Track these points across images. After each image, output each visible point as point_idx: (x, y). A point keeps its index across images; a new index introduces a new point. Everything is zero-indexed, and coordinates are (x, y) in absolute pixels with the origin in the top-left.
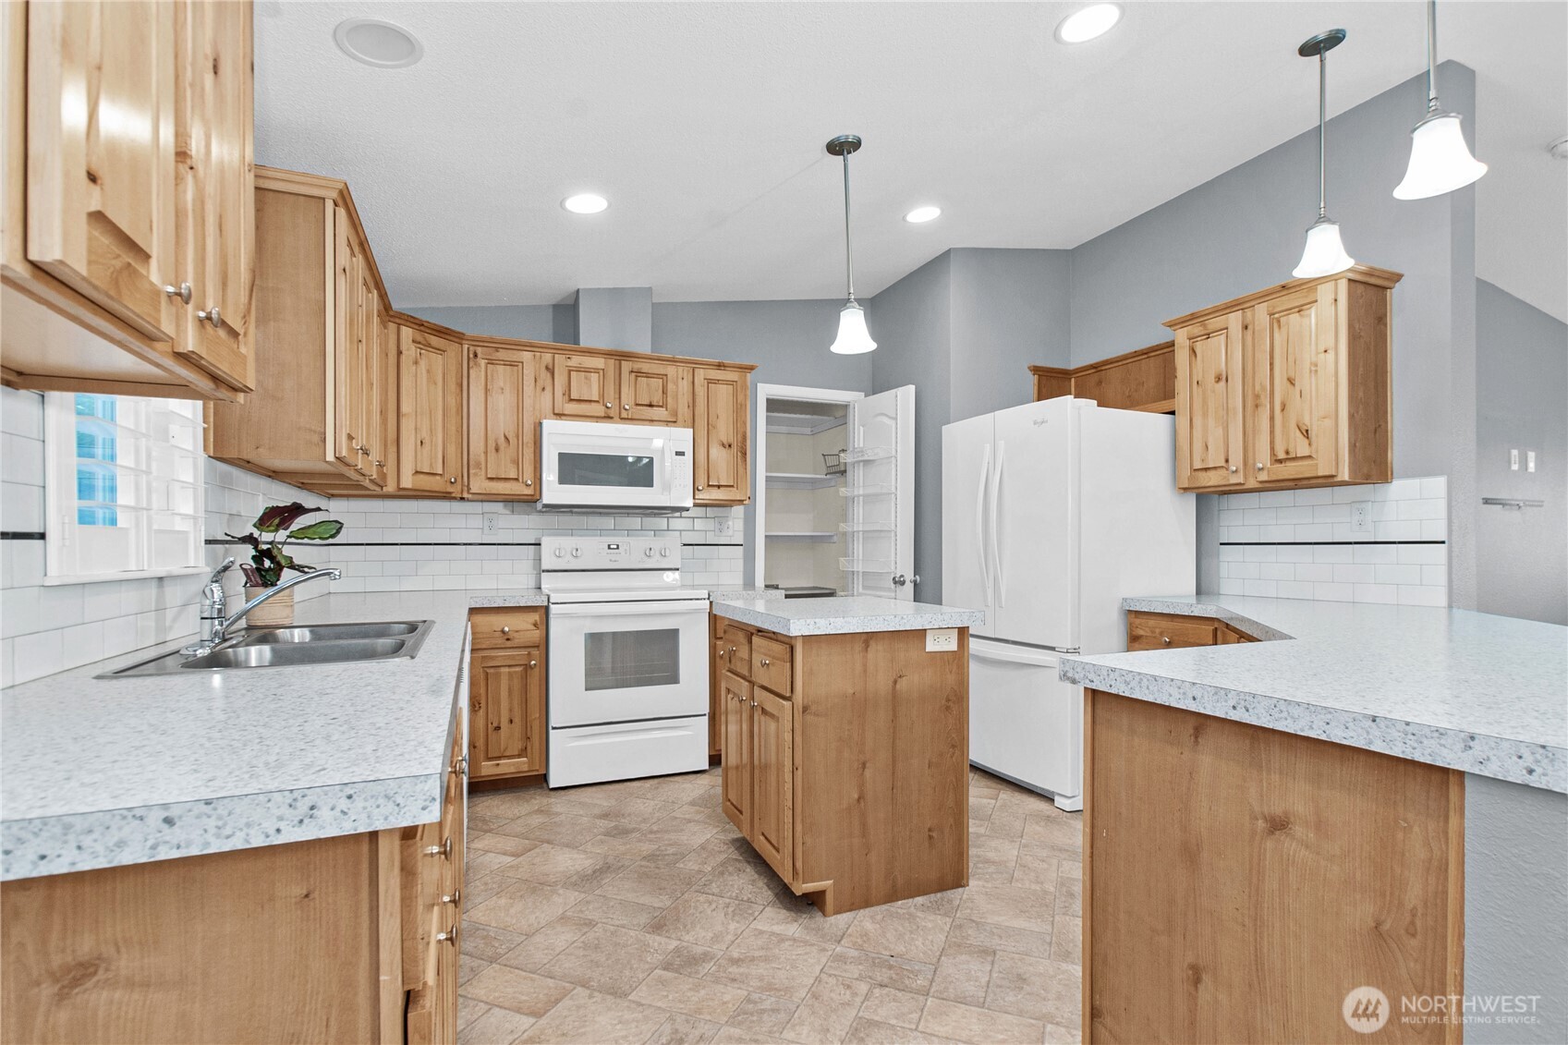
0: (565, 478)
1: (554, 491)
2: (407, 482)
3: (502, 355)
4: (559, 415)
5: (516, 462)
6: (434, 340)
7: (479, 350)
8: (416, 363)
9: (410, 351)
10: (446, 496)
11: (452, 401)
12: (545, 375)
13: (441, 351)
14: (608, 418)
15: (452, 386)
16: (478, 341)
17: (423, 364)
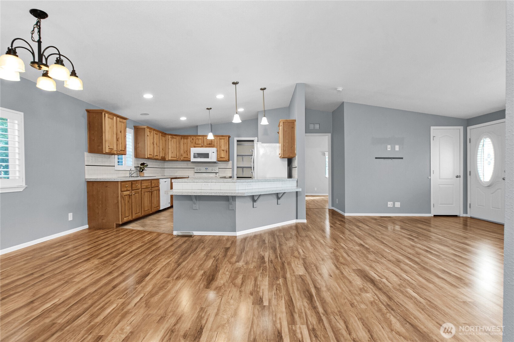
0: (195, 157)
1: (193, 160)
2: (170, 159)
3: (185, 137)
4: (195, 147)
5: (188, 155)
6: (174, 137)
7: (182, 137)
8: (171, 141)
9: (170, 139)
10: (177, 161)
11: (177, 146)
12: (192, 140)
13: (176, 138)
14: (202, 147)
15: (178, 143)
16: (182, 136)
17: (172, 141)
